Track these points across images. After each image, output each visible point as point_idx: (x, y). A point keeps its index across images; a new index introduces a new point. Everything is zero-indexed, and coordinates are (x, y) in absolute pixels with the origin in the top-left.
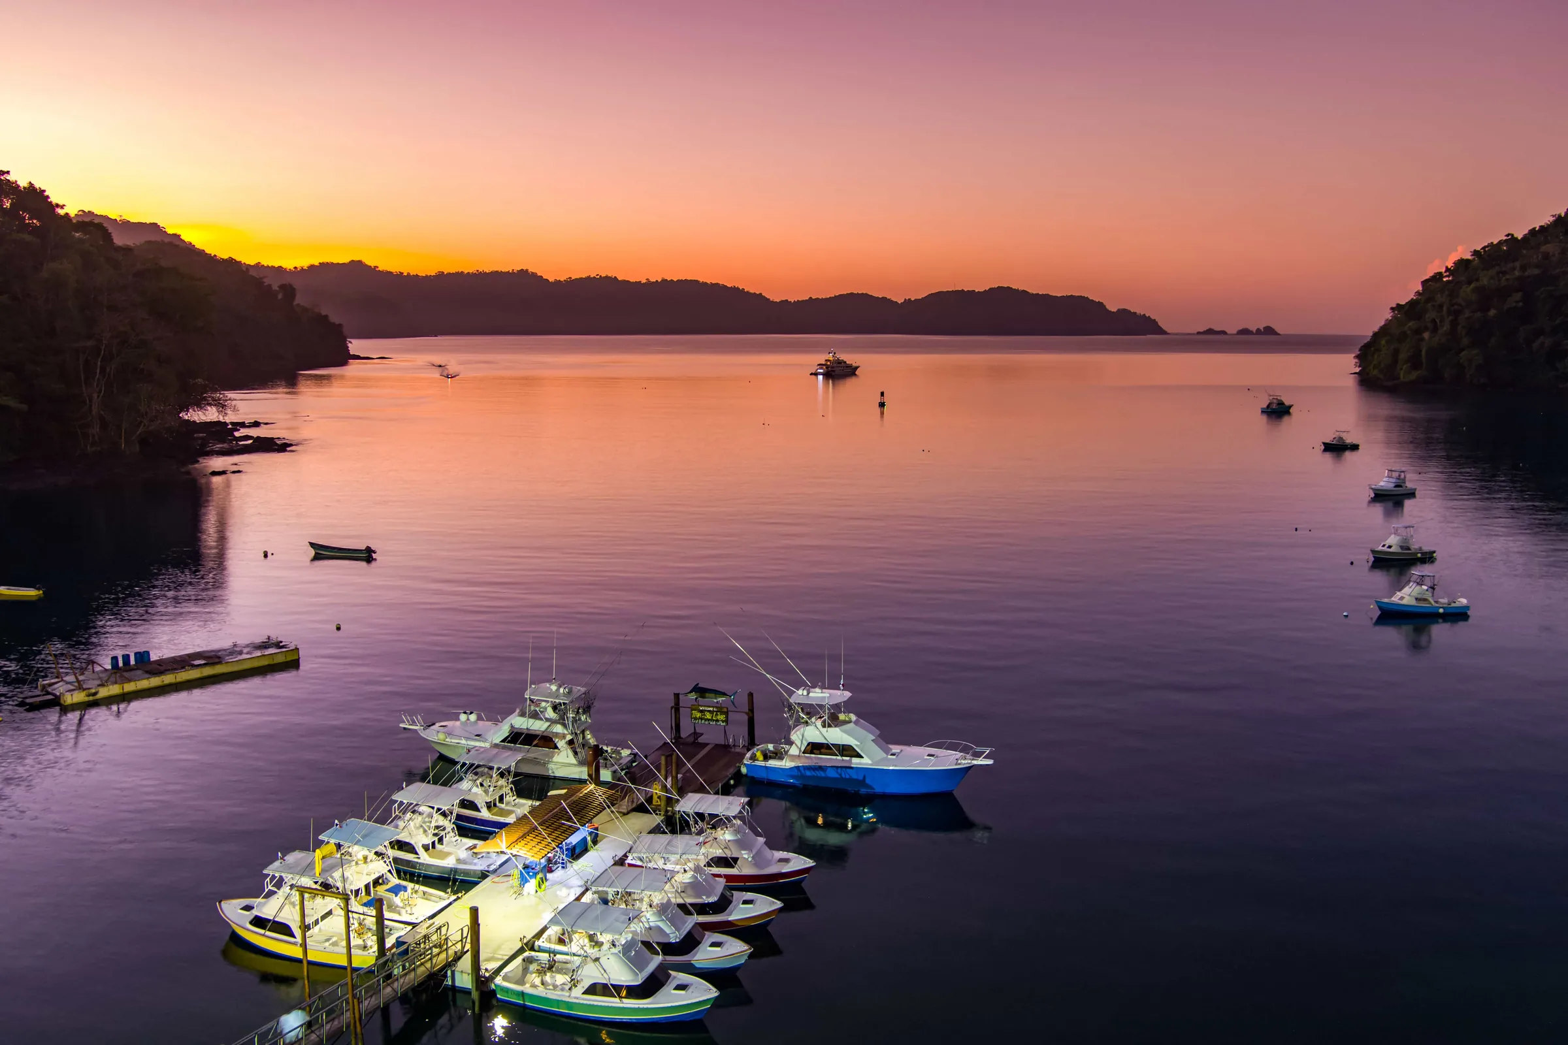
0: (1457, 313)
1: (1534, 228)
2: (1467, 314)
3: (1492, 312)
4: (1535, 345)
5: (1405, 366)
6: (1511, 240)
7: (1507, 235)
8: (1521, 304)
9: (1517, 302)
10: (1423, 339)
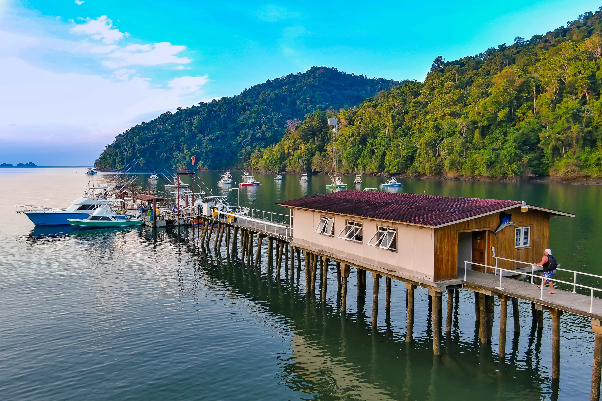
0: (134, 146)
1: (152, 120)
2: (137, 146)
3: (146, 146)
4: (161, 156)
5: (119, 164)
6: (144, 123)
7: (143, 122)
8: (154, 143)
9: (153, 143)
10: (124, 155)
